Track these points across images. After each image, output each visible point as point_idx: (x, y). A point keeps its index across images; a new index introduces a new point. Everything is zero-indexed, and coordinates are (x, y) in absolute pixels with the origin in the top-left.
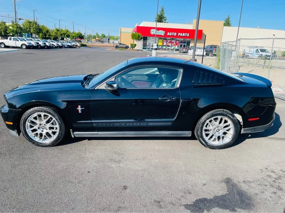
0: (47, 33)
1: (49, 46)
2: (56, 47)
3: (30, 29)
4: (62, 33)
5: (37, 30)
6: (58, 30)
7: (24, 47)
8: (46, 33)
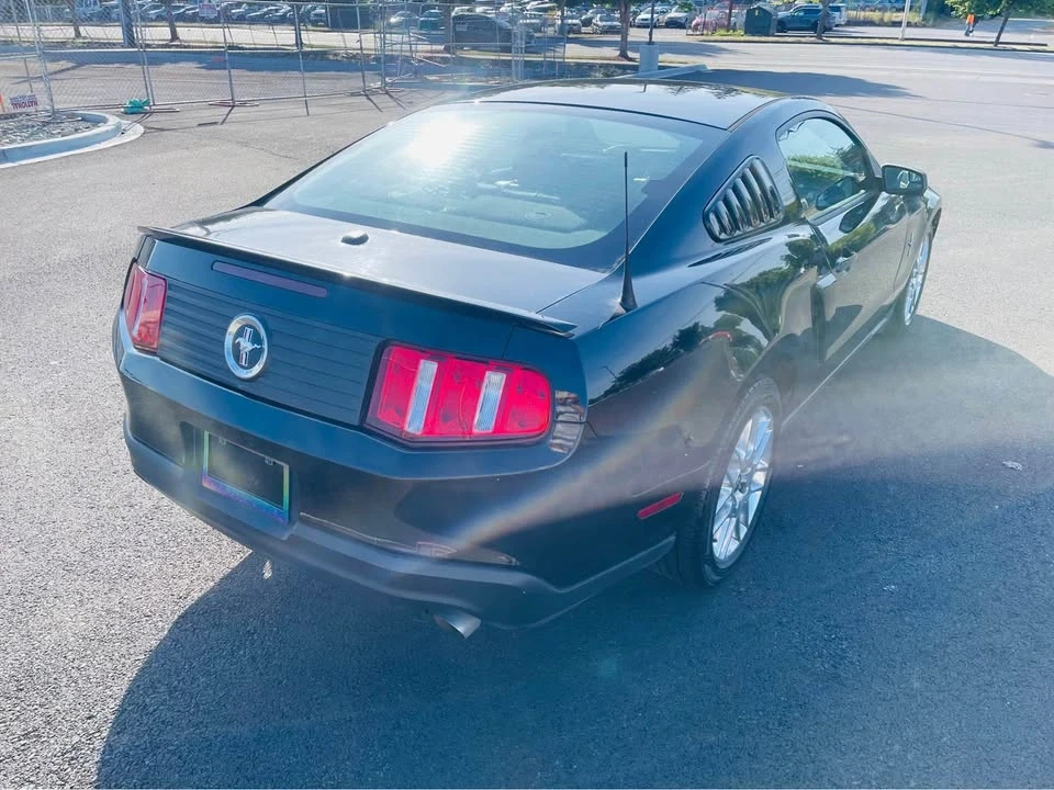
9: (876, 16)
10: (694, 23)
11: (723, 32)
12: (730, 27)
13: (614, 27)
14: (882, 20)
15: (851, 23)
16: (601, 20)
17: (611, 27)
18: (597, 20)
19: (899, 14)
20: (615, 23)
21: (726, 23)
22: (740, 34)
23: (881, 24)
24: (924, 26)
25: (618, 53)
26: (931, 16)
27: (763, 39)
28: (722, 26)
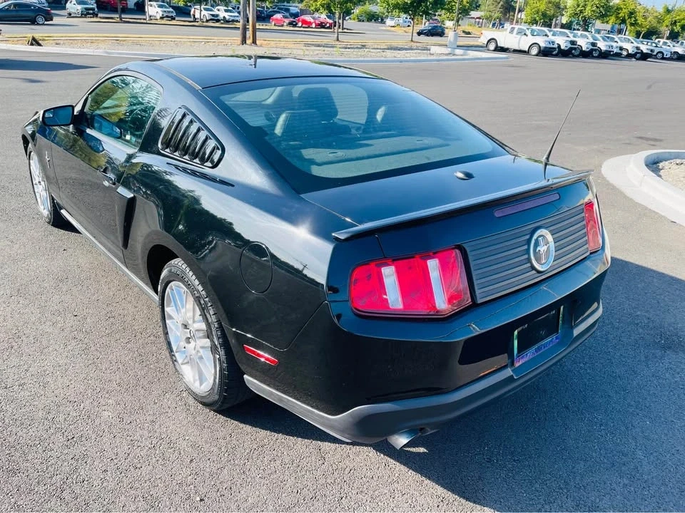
0: (630, 17)
1: (606, 51)
2: (629, 56)
3: (585, 6)
4: (677, 18)
5: (601, 9)
6: (668, 11)
7: (535, 51)
8: (627, 18)
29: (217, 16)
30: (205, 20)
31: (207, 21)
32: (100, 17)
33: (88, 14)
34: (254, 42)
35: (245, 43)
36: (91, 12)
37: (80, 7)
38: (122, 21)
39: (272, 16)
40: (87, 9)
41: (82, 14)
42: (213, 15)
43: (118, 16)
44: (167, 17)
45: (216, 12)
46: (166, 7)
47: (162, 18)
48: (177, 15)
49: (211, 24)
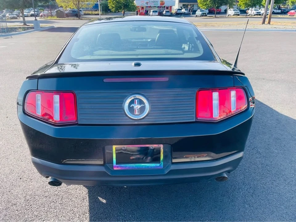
9: (90, 12)
10: (40, 15)
11: (50, 17)
12: (52, 16)
13: (15, 17)
14: (92, 13)
15: (85, 14)
16: (9, 15)
17: (13, 17)
18: (7, 15)
19: (96, 12)
20: (15, 16)
21: (50, 15)
22: (55, 18)
23: (92, 15)
24: (103, 15)
25: (23, 24)
26: (104, 12)
27: (64, 19)
28: (50, 16)
29: (260, 12)
30: (253, 15)
31: (254, 15)
32: (208, 17)
33: (203, 15)
34: (269, 23)
35: (264, 23)
36: (204, 14)
37: (200, 13)
38: (216, 17)
39: (289, 11)
40: (203, 13)
41: (201, 16)
42: (258, 13)
43: (214, 16)
44: (236, 14)
45: (260, 11)
46: (236, 10)
47: (234, 15)
48: (241, 13)
49: (256, 16)
